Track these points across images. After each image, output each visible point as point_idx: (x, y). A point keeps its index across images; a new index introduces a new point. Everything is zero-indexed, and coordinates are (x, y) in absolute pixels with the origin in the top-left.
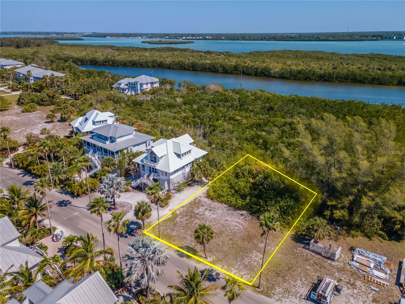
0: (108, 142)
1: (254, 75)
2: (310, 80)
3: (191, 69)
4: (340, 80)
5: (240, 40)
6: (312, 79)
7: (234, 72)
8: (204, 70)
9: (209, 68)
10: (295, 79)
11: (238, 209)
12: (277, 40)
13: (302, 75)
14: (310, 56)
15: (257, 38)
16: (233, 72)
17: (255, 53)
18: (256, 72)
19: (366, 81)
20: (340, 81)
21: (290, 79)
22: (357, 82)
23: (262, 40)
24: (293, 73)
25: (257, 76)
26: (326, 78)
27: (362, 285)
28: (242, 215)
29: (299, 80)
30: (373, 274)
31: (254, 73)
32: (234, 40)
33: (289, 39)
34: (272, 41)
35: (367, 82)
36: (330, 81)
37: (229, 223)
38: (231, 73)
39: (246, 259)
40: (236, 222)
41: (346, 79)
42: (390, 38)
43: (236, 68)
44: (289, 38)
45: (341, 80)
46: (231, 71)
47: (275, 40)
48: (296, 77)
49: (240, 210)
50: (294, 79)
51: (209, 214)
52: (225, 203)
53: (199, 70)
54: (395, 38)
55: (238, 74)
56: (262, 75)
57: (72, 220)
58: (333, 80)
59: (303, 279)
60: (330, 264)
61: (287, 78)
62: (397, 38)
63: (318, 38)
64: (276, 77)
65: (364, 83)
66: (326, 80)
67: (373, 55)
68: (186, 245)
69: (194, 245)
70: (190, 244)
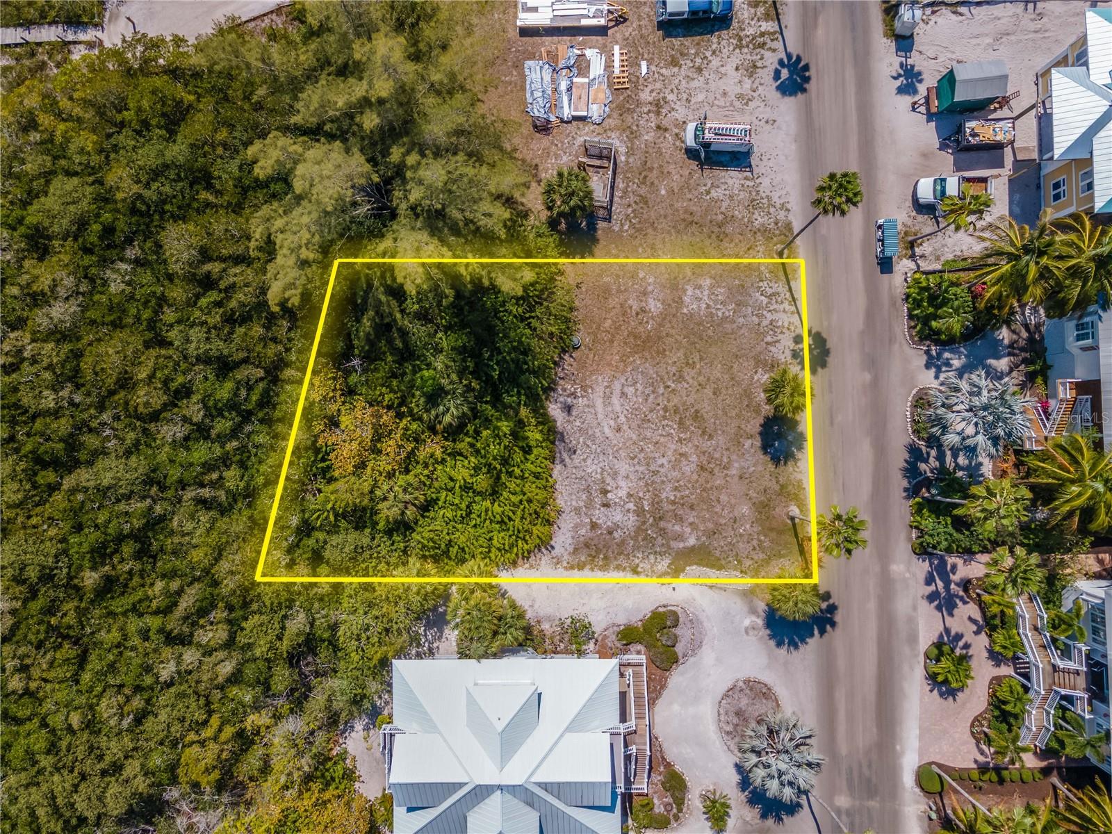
11: (550, 429)
27: (648, 90)
28: (569, 408)
37: (622, 418)
39: (720, 315)
40: (608, 404)
52: (549, 475)
57: (869, 781)
59: (703, 189)
60: (629, 154)
68: (762, 457)
69: (750, 441)
70: (753, 451)
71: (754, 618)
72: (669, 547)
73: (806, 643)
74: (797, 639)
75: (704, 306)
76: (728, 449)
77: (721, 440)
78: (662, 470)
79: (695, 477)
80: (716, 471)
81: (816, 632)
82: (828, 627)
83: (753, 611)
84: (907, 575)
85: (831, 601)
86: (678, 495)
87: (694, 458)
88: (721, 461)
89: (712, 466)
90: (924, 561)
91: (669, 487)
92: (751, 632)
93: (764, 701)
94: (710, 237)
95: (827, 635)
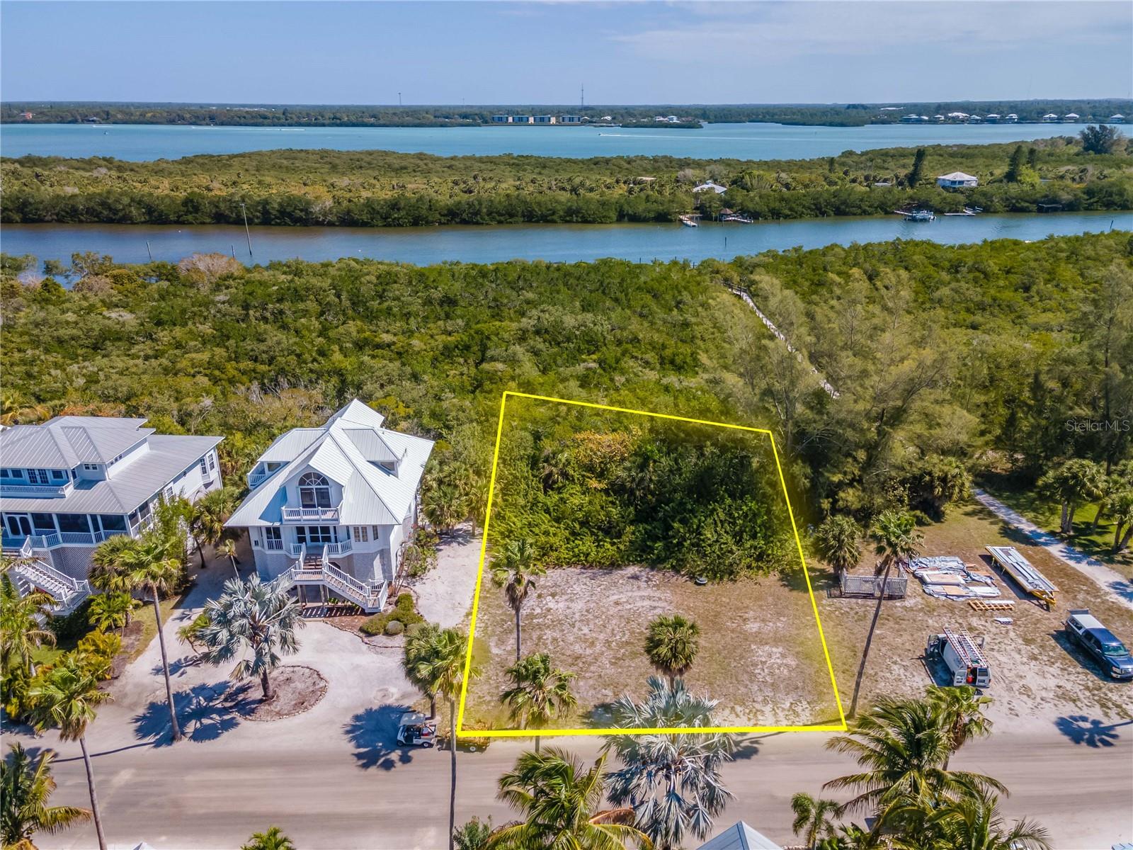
0: (69, 490)
1: (260, 224)
2: (428, 223)
3: (17, 217)
4: (498, 218)
5: (94, 121)
6: (432, 222)
7: (190, 217)
8: (72, 216)
9: (90, 211)
10: (388, 225)
11: (614, 565)
12: (222, 124)
13: (403, 213)
14: (369, 163)
15: (154, 116)
16: (185, 218)
17: (201, 161)
18: (266, 212)
19: (555, 217)
20: (500, 222)
21: (373, 226)
22: (537, 222)
23: (172, 122)
24: (378, 208)
25: (270, 224)
26: (464, 216)
27: (983, 623)
28: (635, 577)
29: (399, 225)
30: (976, 596)
31: (258, 218)
32: (75, 121)
33: (255, 120)
34: (207, 125)
35: (558, 220)
36: (477, 223)
37: (629, 607)
38: (180, 222)
39: (757, 671)
40: (642, 598)
41: (511, 216)
42: (500, 119)
43: (192, 205)
44: (256, 117)
45: (502, 218)
46: (179, 217)
47: (216, 124)
48: (387, 218)
49: (619, 567)
50: (385, 226)
51: (561, 605)
52: (569, 564)
53: (48, 218)
54: (510, 119)
55: (203, 223)
56: (287, 220)
57: (134, 804)
58: (484, 219)
59: (896, 658)
60: (905, 608)
61: (364, 225)
62: (516, 119)
63: (335, 118)
64: (331, 224)
65: (554, 222)
66: (465, 222)
67: (513, 158)
68: (592, 704)
69: (611, 694)
70: (599, 696)
71: (396, 696)
72: (490, 637)
73: (350, 741)
74: (358, 733)
75: (764, 660)
76: (600, 676)
77: (611, 671)
78: (575, 630)
79: (569, 653)
80: (575, 668)
81: (361, 750)
82: (363, 761)
83: (405, 695)
85: (398, 764)
86: (549, 641)
87: (589, 651)
88: (586, 672)
89: (581, 665)
91: (557, 635)
92: (381, 694)
94: (844, 664)
95: (355, 759)
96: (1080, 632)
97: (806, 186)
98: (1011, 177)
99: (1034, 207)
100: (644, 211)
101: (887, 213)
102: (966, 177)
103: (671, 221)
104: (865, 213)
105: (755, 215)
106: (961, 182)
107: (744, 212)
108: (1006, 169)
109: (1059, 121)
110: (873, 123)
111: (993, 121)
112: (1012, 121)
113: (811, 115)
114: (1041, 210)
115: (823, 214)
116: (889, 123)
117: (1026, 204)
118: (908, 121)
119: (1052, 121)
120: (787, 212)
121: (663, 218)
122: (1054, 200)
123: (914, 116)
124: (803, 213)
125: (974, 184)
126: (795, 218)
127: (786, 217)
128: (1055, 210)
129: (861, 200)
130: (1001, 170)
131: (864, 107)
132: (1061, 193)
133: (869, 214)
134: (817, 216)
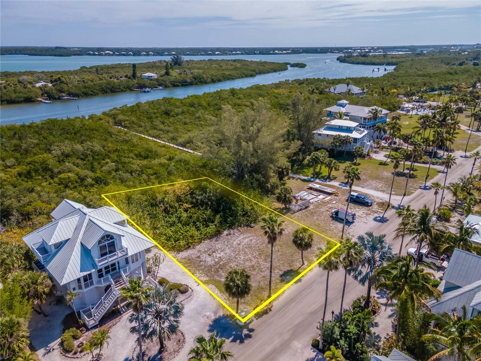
27: (331, 205)
30: (321, 199)
49: (221, 233)
59: (328, 223)
60: (312, 209)
71: (212, 315)
72: (213, 276)
74: (219, 335)
78: (239, 259)
81: (231, 339)
82: (238, 341)
83: (215, 313)
84: (299, 351)
85: (251, 334)
87: (253, 263)
90: (314, 351)
91: (235, 263)
92: (205, 318)
93: (175, 343)
95: (234, 343)
96: (355, 197)
97: (92, 81)
98: (167, 74)
99: (180, 85)
100: (16, 97)
101: (131, 90)
102: (153, 75)
103: (34, 101)
104: (122, 91)
105: (77, 95)
106: (151, 77)
107: (69, 94)
108: (165, 71)
109: (148, 55)
110: (74, 55)
111: (124, 55)
112: (130, 55)
113: (40, 51)
114: (183, 85)
115: (106, 92)
116: (82, 55)
117: (178, 84)
118: (89, 54)
119: (145, 55)
120: (90, 93)
121: (29, 100)
122: (185, 82)
123: (92, 53)
124: (98, 93)
125: (156, 77)
126: (95, 95)
127: (91, 95)
128: (187, 85)
129: (119, 86)
130: (163, 72)
131: (65, 48)
132: (187, 79)
133: (125, 91)
134: (104, 94)
